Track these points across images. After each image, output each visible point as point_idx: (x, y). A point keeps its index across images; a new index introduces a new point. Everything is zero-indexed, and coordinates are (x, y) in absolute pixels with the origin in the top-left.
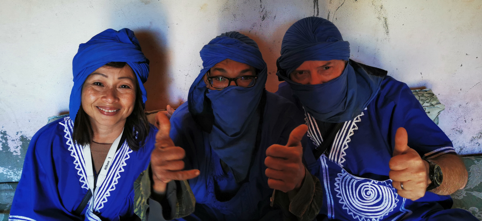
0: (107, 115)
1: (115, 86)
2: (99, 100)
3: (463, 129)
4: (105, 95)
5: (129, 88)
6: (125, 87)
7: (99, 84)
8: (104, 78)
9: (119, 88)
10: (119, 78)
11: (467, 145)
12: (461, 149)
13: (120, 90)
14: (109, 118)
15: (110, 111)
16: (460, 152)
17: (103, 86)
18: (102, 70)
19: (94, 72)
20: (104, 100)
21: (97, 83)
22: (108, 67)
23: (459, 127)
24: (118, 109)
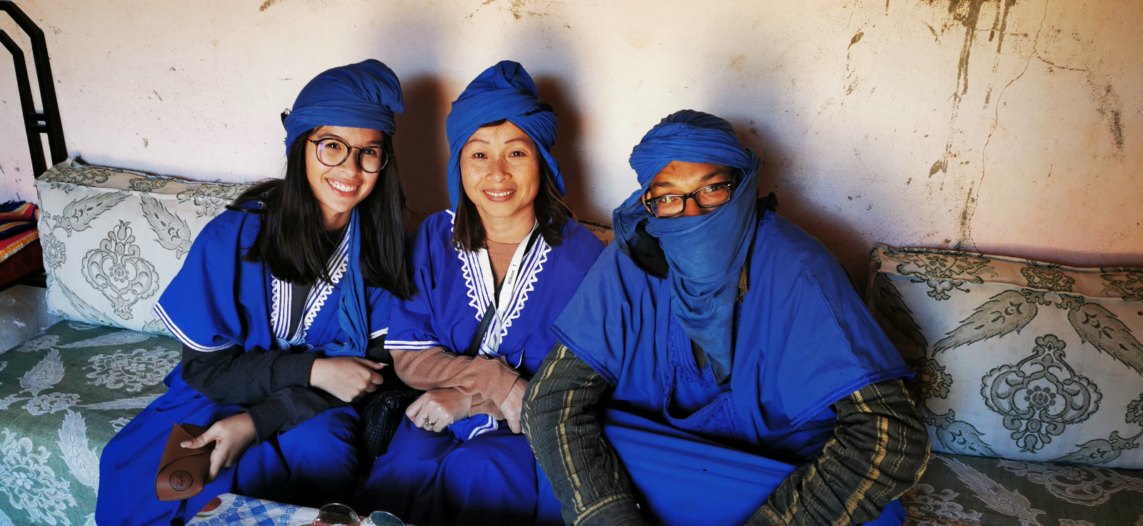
4: (490, 172)
9: (510, 157)
10: (507, 142)
17: (487, 158)
18: (480, 133)
21: (478, 155)
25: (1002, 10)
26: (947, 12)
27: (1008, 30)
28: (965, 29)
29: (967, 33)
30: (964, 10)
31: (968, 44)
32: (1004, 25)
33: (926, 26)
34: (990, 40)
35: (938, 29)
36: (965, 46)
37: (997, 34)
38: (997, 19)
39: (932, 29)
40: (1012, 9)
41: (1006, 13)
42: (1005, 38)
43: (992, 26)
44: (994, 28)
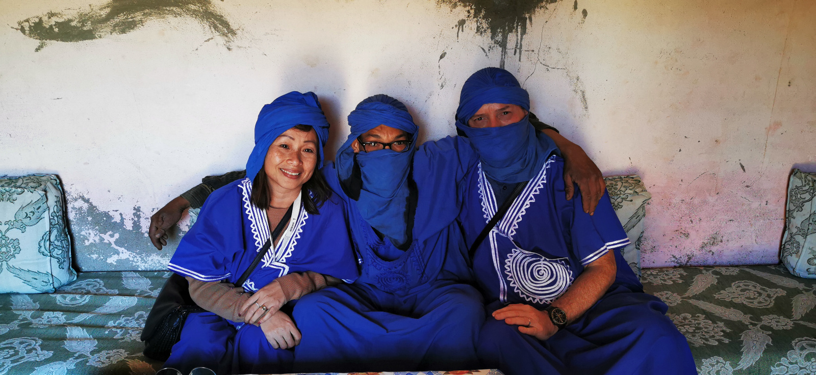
0: (291, 178)
1: (300, 149)
2: (284, 163)
3: (689, 231)
4: (291, 158)
5: (312, 152)
6: (308, 151)
7: (286, 146)
8: (291, 140)
9: (303, 151)
10: (305, 142)
11: (697, 254)
12: (690, 258)
13: (304, 154)
14: (292, 181)
15: (294, 174)
16: (688, 262)
17: (289, 149)
18: (290, 132)
19: (283, 134)
20: (290, 162)
21: (283, 145)
22: (296, 130)
23: (684, 229)
24: (300, 171)
25: (519, 38)
26: (490, 40)
27: (524, 48)
28: (501, 49)
29: (502, 52)
30: (499, 38)
31: (503, 57)
32: (521, 45)
33: (480, 48)
34: (515, 54)
35: (487, 50)
36: (502, 58)
37: (518, 51)
38: (517, 42)
39: (483, 49)
40: (524, 36)
41: (521, 39)
42: (523, 52)
43: (515, 47)
44: (516, 47)
